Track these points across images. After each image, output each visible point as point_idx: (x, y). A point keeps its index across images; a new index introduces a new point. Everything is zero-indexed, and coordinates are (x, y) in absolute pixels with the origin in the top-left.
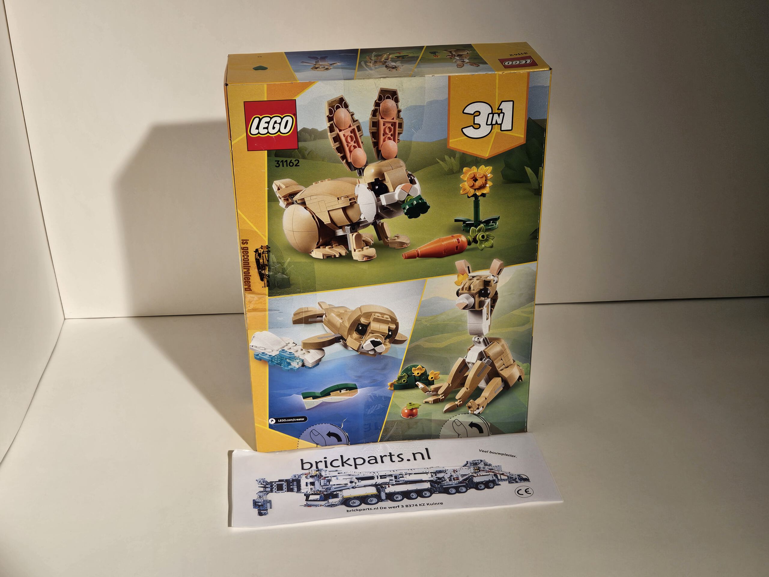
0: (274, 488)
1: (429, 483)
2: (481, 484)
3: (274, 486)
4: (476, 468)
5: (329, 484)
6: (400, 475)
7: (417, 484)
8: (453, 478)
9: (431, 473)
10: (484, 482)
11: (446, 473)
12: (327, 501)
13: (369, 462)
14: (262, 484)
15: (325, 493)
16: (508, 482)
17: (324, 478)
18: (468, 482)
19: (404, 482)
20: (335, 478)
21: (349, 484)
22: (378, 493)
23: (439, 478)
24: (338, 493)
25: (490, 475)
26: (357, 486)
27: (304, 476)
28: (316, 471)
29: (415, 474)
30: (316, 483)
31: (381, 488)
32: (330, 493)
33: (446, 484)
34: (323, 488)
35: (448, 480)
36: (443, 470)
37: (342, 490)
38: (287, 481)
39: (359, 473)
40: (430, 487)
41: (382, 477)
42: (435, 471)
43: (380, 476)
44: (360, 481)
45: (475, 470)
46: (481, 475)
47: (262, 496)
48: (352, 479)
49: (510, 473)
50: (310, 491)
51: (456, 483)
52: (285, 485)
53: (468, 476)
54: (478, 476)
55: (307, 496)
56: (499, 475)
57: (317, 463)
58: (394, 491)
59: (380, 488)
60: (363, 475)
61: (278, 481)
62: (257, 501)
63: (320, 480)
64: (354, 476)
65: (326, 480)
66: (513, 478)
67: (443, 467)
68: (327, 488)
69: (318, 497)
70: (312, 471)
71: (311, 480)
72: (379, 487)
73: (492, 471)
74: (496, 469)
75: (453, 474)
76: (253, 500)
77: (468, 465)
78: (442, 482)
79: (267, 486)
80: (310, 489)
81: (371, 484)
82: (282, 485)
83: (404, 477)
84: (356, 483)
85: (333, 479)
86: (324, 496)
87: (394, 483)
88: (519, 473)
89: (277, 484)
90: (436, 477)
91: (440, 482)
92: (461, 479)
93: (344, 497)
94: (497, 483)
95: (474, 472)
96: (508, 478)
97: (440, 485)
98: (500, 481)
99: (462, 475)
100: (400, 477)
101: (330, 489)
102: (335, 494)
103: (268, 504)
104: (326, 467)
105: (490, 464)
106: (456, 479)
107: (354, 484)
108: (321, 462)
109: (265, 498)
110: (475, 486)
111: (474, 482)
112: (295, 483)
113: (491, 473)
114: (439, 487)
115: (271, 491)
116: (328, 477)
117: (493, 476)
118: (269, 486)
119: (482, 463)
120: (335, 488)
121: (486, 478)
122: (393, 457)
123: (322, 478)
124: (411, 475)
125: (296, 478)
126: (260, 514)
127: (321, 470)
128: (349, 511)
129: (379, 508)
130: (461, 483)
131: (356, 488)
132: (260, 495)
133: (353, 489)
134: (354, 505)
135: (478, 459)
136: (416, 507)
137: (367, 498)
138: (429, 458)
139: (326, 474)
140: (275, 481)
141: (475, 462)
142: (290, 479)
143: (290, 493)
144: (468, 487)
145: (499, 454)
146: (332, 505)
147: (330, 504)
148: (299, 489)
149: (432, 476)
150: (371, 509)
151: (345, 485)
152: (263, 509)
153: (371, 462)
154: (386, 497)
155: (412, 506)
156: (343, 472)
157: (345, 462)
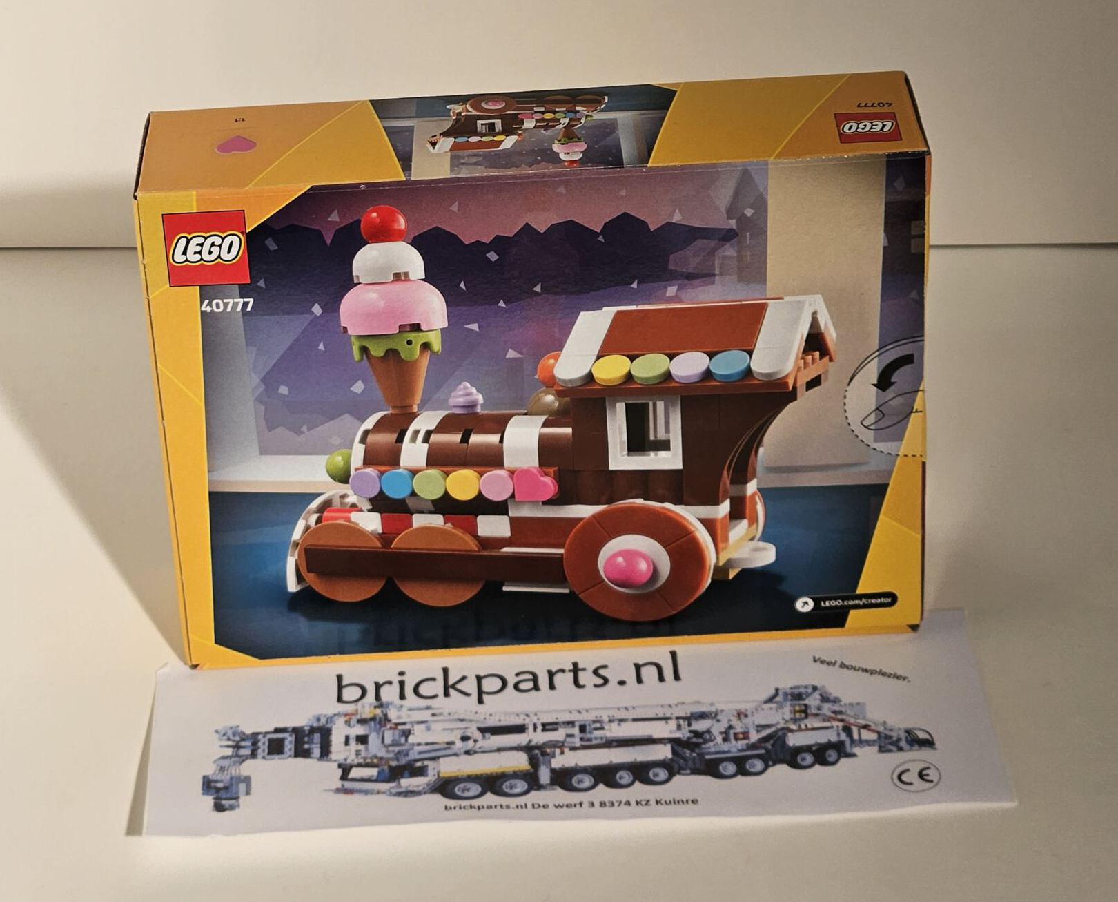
0: (259, 748)
1: (669, 747)
2: (807, 752)
3: (260, 744)
4: (797, 708)
5: (406, 740)
6: (594, 723)
7: (637, 748)
8: (735, 734)
9: (678, 718)
10: (814, 748)
11: (718, 721)
12: (397, 781)
13: (516, 687)
14: (229, 739)
15: (394, 763)
16: (876, 748)
17: (393, 726)
18: (773, 745)
19: (604, 741)
20: (423, 726)
21: (459, 744)
22: (533, 767)
23: (697, 734)
24: (427, 766)
25: (832, 727)
26: (480, 748)
27: (342, 720)
28: (375, 707)
29: (635, 720)
30: (370, 739)
31: (542, 755)
32: (404, 765)
33: (713, 750)
34: (388, 752)
35: (719, 739)
36: (709, 712)
37: (438, 758)
38: (297, 731)
39: (487, 716)
40: (670, 756)
41: (547, 727)
42: (689, 715)
43: (544, 725)
44: (487, 735)
45: (796, 713)
46: (809, 726)
47: (228, 768)
48: (467, 730)
49: (885, 723)
50: (354, 757)
51: (740, 748)
52: (291, 742)
53: (773, 729)
54: (800, 730)
55: (345, 769)
56: (855, 730)
57: (378, 686)
58: (574, 765)
59: (539, 755)
60: (497, 720)
61: (272, 729)
62: (215, 778)
63: (384, 732)
64: (473, 723)
65: (400, 733)
66: (891, 737)
67: (712, 704)
68: (399, 752)
69: (373, 772)
70: (363, 707)
71: (360, 730)
72: (536, 753)
73: (840, 717)
74: (849, 712)
75: (735, 722)
76: (204, 777)
77: (778, 699)
78: (706, 741)
79: (243, 744)
80: (353, 753)
81: (515, 744)
82: (282, 741)
83: (606, 727)
84: (475, 741)
85: (418, 729)
86: (390, 771)
87: (578, 744)
88: (909, 725)
89: (270, 741)
90: (690, 731)
91: (698, 745)
92: (754, 737)
93: (441, 775)
94: (848, 750)
95: (791, 719)
96: (879, 737)
97: (697, 750)
98: (856, 746)
99: (758, 726)
100: (596, 729)
101: (407, 754)
102: (419, 767)
103: (242, 787)
104: (402, 696)
105: (835, 698)
106: (741, 736)
107: (470, 744)
108: (390, 683)
109: (234, 771)
110: (788, 758)
111: (788, 745)
112: (317, 737)
113: (835, 723)
114: (694, 758)
115: (253, 755)
116: (404, 724)
117: (841, 732)
118: (248, 743)
119: (817, 695)
120: (420, 753)
121: (821, 738)
122: (581, 674)
123: (388, 726)
124: (623, 724)
125: (321, 724)
126: (219, 808)
127: (388, 704)
128: (451, 808)
129: (529, 806)
130: (753, 746)
131: (476, 755)
132: (223, 766)
133: (467, 757)
134: (466, 794)
135: (804, 683)
136: (627, 807)
137: (501, 781)
138: (677, 677)
139: (399, 717)
140: (263, 730)
141: (796, 691)
142: (302, 727)
143: (300, 760)
144: (770, 759)
145: (866, 671)
146: (410, 794)
147: (403, 790)
148: (325, 752)
149: (679, 727)
150: (508, 807)
151: (446, 746)
152: (228, 795)
153: (522, 686)
154: (552, 779)
155: (616, 804)
156: (446, 712)
157: (453, 686)
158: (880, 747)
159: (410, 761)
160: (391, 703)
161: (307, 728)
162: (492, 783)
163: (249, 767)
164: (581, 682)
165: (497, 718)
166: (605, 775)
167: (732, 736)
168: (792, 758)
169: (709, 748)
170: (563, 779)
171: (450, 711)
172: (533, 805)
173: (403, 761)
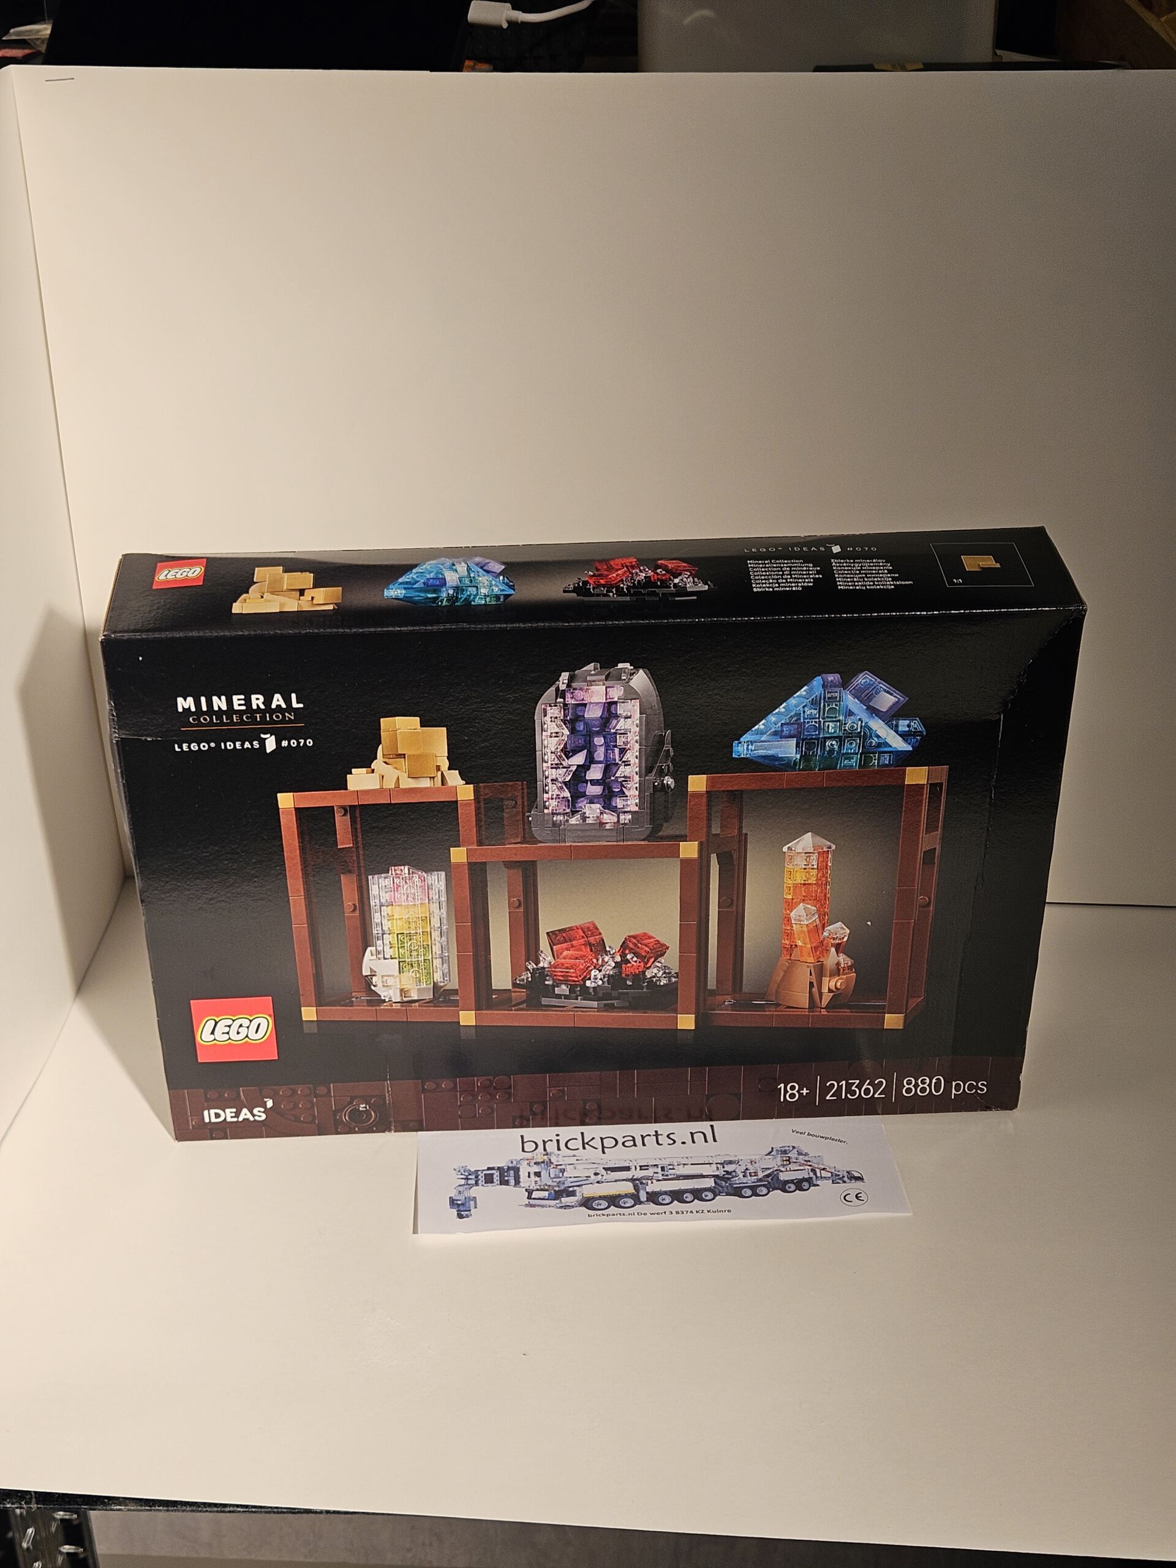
0: (479, 1179)
1: (713, 1179)
2: (791, 1183)
3: (480, 1177)
4: (785, 1159)
5: (563, 1175)
6: (669, 1165)
7: (695, 1180)
8: (750, 1173)
9: (716, 1163)
10: (795, 1181)
11: (740, 1165)
12: (559, 1200)
13: (623, 1144)
14: (462, 1174)
15: (557, 1189)
16: (831, 1181)
17: (555, 1166)
18: (772, 1179)
19: (675, 1176)
20: (572, 1166)
21: (593, 1177)
22: (636, 1191)
23: (728, 1172)
24: (575, 1190)
25: (805, 1169)
26: (605, 1180)
27: (526, 1162)
28: (544, 1155)
29: (692, 1164)
30: (542, 1174)
31: (641, 1184)
32: (563, 1190)
33: (737, 1182)
34: (553, 1181)
35: (741, 1176)
36: (734, 1160)
37: (582, 1185)
38: (499, 1168)
39: (608, 1162)
40: (713, 1185)
41: (642, 1168)
42: (723, 1162)
43: (640, 1166)
44: (609, 1172)
45: (784, 1161)
46: (792, 1169)
47: (463, 1191)
48: (597, 1169)
49: (835, 1167)
50: (534, 1185)
51: (753, 1181)
52: (497, 1176)
53: (771, 1170)
54: (787, 1171)
55: (530, 1192)
56: (818, 1171)
57: (544, 1142)
58: (659, 1190)
59: (639, 1184)
61: (486, 1168)
62: (456, 1198)
63: (550, 1170)
64: (600, 1165)
65: (559, 1170)
66: (839, 1175)
67: (736, 1156)
68: (559, 1182)
69: (546, 1194)
70: (537, 1155)
71: (537, 1169)
72: (637, 1183)
73: (809, 1163)
74: (814, 1160)
75: (749, 1166)
76: (450, 1198)
77: (772, 1153)
78: (732, 1178)
79: (470, 1177)
80: (533, 1182)
81: (625, 1178)
82: (492, 1174)
83: (676, 1168)
85: (569, 1168)
86: (555, 1193)
87: (660, 1178)
88: (849, 1169)
89: (485, 1174)
90: (724, 1171)
91: (729, 1179)
92: (761, 1175)
93: (584, 1196)
94: (815, 1182)
95: (781, 1164)
96: (832, 1175)
97: (729, 1182)
98: (819, 1180)
99: (762, 1169)
100: (670, 1169)
101: (564, 1183)
102: (572, 1191)
103: (472, 1203)
104: (559, 1149)
105: (806, 1153)
106: (753, 1174)
107: (599, 1177)
108: (551, 1140)
109: (466, 1194)
110: (781, 1187)
111: (780, 1179)
112: (512, 1172)
113: (807, 1167)
114: (727, 1186)
115: (477, 1184)
116: (561, 1165)
117: (810, 1172)
118: (473, 1177)
119: (795, 1150)
120: (571, 1182)
121: (799, 1175)
122: (659, 1137)
123: (552, 1167)
124: (685, 1166)
125: (513, 1165)
126: (460, 1216)
127: (551, 1153)
128: (592, 1216)
129: (636, 1214)
130: (760, 1180)
131: (603, 1184)
132: (460, 1190)
133: (598, 1184)
134: (599, 1207)
135: (788, 1145)
136: (691, 1214)
137: (618, 1200)
138: (715, 1140)
139: (558, 1161)
140: (481, 1169)
141: (783, 1149)
142: (503, 1167)
143: (503, 1187)
144: (770, 1188)
145: (823, 1137)
146: (567, 1208)
147: (563, 1205)
148: (517, 1182)
149: (718, 1168)
150: (624, 1215)
151: (586, 1178)
152: (465, 1209)
153: (626, 1144)
154: (647, 1198)
155: (685, 1213)
156: (584, 1159)
157: (587, 1143)
158: (833, 1181)
159: (566, 1187)
160: (553, 1153)
161: (506, 1168)
162: (614, 1201)
163: (474, 1192)
164: (660, 1143)
165: (614, 1162)
166: (677, 1196)
167: (748, 1175)
168: (783, 1187)
169: (735, 1181)
170: (653, 1198)
171: (587, 1158)
172: (638, 1213)
173: (562, 1188)
